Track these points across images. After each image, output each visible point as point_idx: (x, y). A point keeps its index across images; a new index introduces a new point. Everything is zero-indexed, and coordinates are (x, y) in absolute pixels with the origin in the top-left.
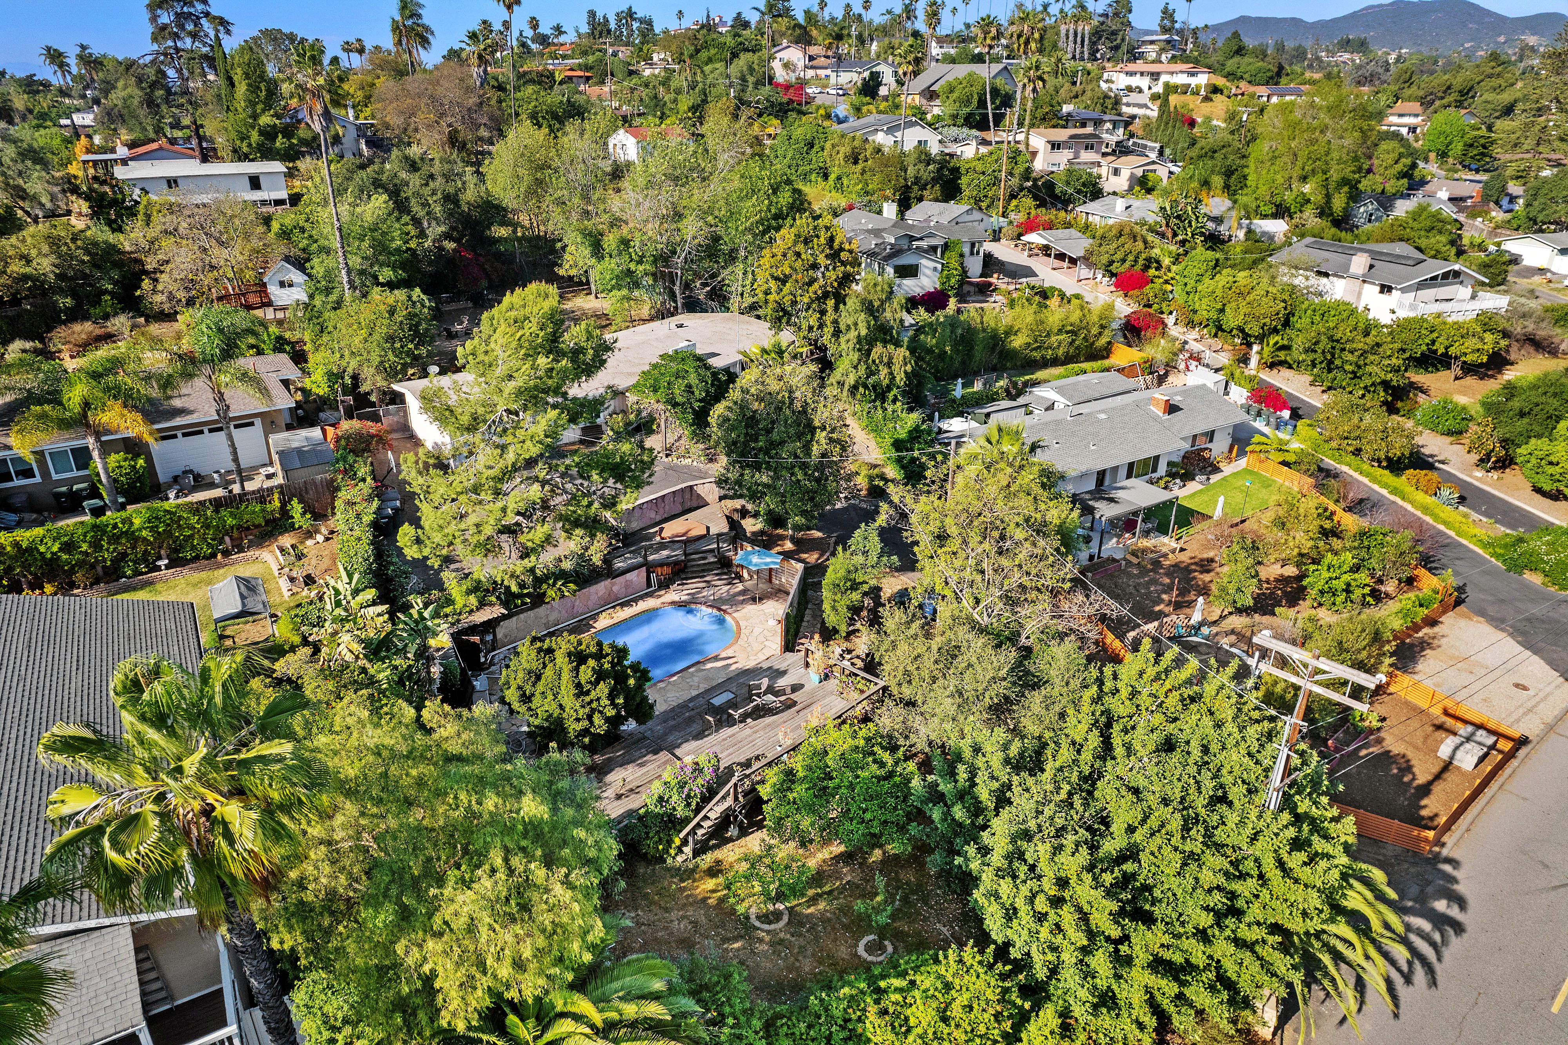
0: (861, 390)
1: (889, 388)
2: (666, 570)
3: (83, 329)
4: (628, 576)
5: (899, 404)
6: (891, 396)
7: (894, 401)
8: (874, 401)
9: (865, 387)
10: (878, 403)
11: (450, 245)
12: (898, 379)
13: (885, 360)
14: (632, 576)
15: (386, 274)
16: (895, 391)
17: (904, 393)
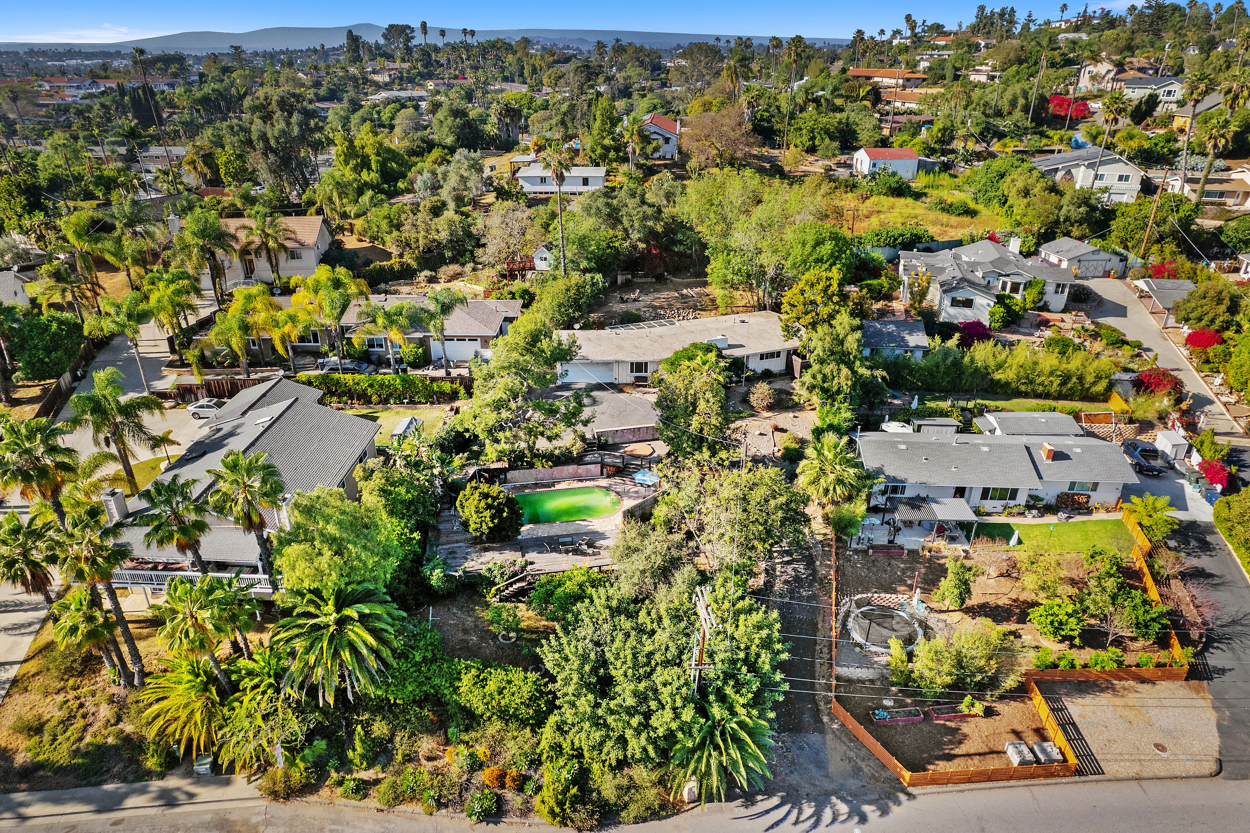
2: (612, 469)
3: (455, 268)
6: (840, 398)
11: (642, 246)
12: (844, 388)
13: (835, 373)
14: (591, 467)
15: (584, 264)
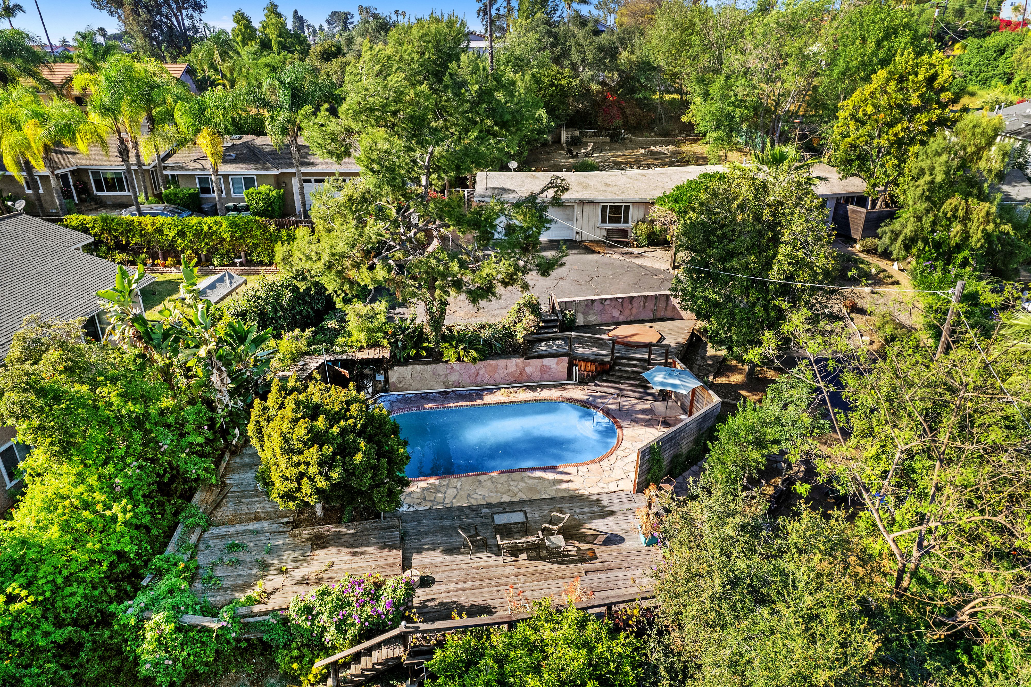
0: (920, 244)
1: (959, 248)
2: (591, 367)
4: (545, 361)
5: (968, 269)
6: (959, 257)
7: (965, 264)
8: (936, 260)
9: (926, 241)
10: (939, 263)
12: (973, 240)
13: (961, 213)
14: (551, 362)
16: (967, 252)
17: (979, 259)
